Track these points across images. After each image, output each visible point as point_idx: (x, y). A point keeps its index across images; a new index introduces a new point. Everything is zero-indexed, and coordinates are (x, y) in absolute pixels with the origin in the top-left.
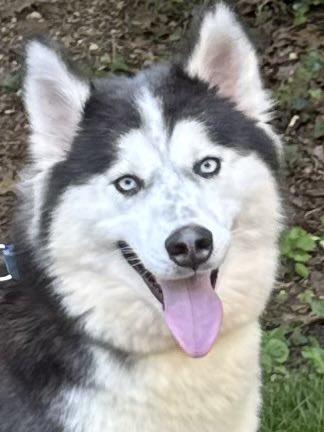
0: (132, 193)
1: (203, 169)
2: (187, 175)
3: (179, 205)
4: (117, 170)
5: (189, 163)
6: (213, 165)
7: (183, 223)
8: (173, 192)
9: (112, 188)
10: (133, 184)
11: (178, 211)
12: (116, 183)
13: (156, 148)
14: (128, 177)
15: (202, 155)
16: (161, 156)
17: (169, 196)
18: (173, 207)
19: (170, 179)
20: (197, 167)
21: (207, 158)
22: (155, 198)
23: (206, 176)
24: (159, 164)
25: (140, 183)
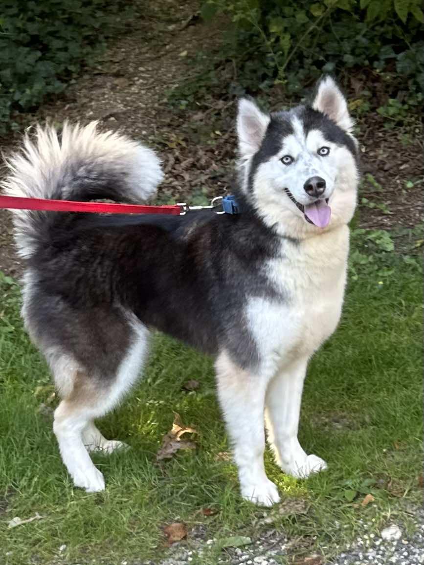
0: (289, 164)
1: (322, 152)
2: (314, 155)
3: (311, 168)
4: (282, 153)
5: (315, 150)
6: (326, 151)
7: (311, 176)
8: (308, 163)
9: (280, 162)
10: (289, 160)
11: (310, 171)
12: (282, 160)
13: (300, 143)
14: (287, 157)
15: (320, 146)
16: (302, 147)
17: (306, 164)
18: (308, 169)
19: (307, 157)
20: (318, 152)
21: (324, 147)
22: (300, 166)
23: (323, 155)
24: (301, 150)
25: (293, 159)
